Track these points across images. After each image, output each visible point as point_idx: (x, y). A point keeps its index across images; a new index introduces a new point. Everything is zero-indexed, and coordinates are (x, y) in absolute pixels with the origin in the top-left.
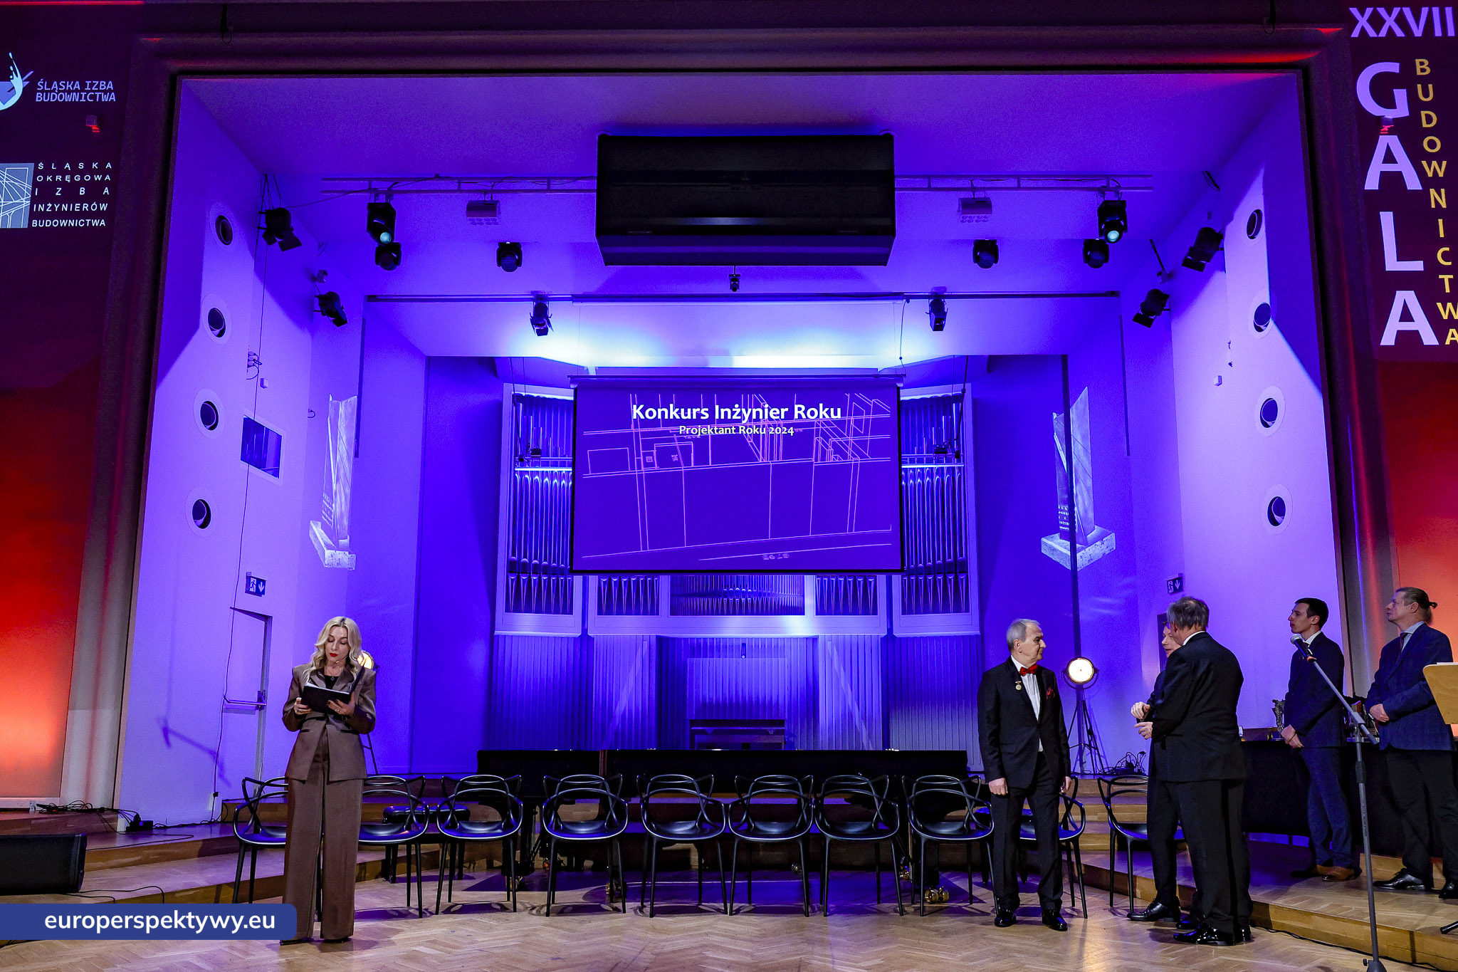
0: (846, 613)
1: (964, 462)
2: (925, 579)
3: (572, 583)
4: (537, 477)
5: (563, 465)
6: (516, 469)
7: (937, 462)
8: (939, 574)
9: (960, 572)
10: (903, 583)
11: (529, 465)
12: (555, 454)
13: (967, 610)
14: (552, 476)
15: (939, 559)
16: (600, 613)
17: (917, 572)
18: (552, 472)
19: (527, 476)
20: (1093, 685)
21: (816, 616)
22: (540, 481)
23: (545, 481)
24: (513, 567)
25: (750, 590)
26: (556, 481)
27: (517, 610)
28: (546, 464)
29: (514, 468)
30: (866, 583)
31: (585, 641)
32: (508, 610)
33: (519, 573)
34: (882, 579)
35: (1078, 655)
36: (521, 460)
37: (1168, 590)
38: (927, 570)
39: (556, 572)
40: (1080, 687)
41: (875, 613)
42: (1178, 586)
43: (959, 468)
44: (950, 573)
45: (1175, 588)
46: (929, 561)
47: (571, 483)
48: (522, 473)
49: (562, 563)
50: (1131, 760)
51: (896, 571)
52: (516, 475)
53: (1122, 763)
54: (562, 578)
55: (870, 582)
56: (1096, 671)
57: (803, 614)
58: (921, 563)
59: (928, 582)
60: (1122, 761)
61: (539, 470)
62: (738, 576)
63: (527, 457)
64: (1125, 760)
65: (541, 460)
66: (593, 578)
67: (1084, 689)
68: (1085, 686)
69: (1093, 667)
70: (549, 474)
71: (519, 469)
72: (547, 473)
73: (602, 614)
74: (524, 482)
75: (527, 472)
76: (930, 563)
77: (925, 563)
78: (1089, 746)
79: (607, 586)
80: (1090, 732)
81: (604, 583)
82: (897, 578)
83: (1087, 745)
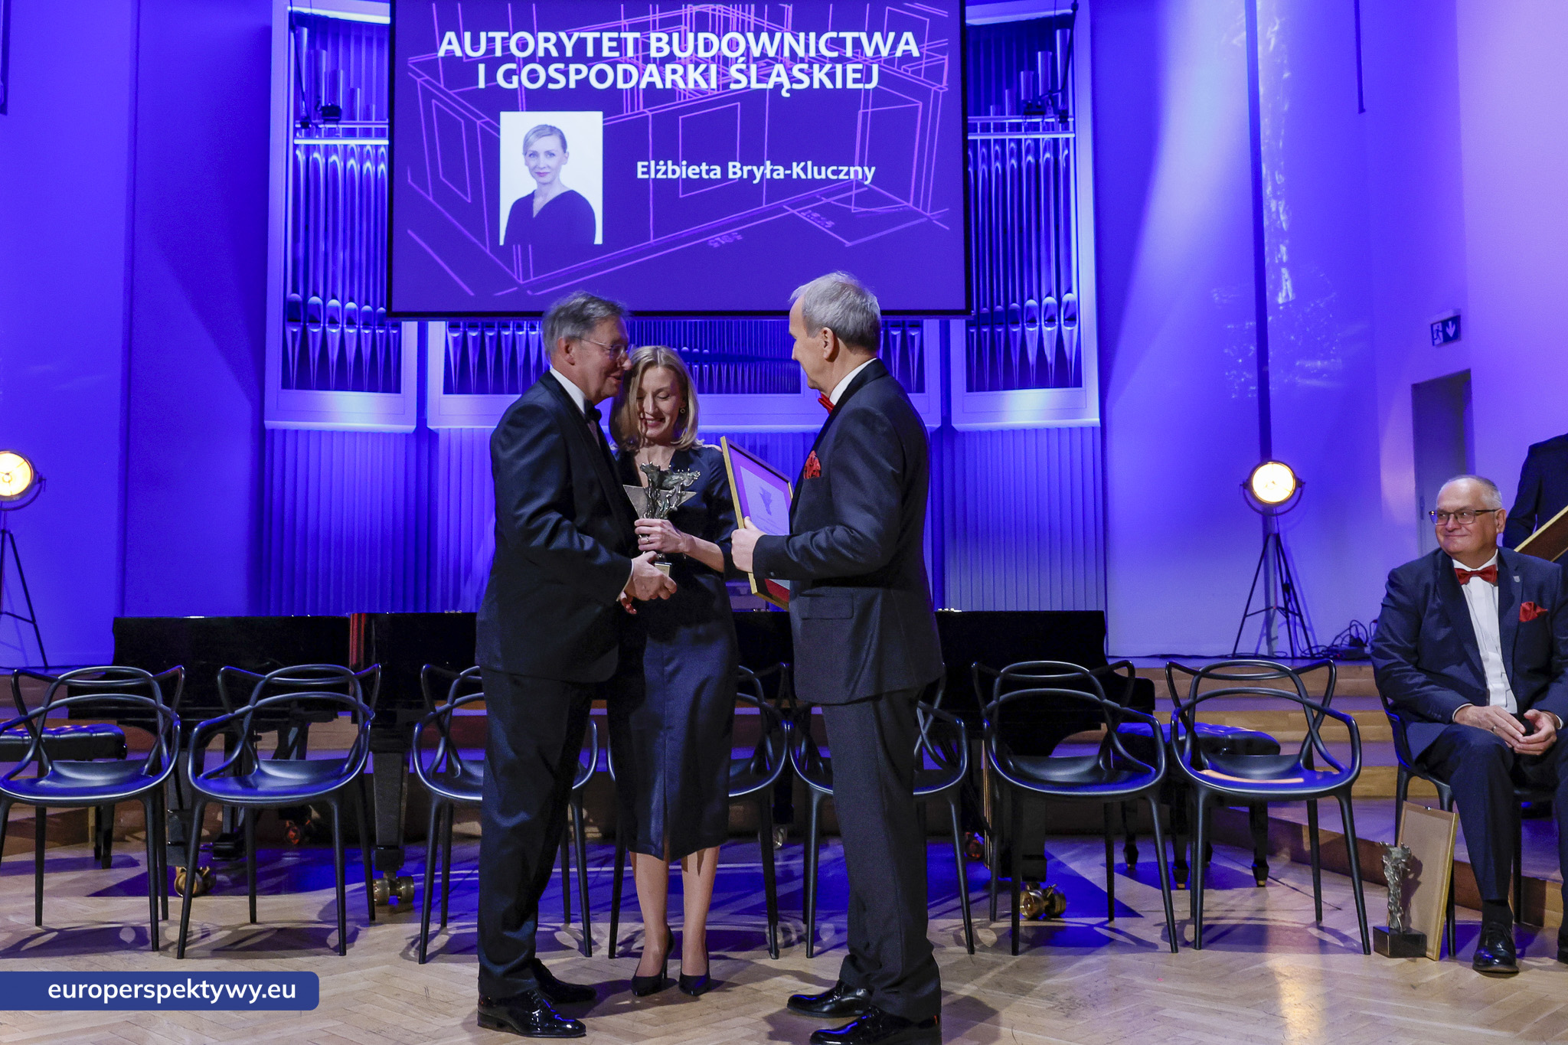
1: (1074, 129)
2: (1007, 331)
3: (398, 338)
4: (334, 158)
5: (380, 134)
6: (297, 142)
7: (1030, 128)
8: (1031, 323)
9: (1066, 319)
10: (969, 336)
11: (320, 135)
12: (367, 116)
13: (1078, 383)
14: (364, 155)
15: (1031, 297)
16: (448, 390)
17: (993, 319)
18: (362, 147)
19: (316, 155)
20: (1294, 506)
22: (340, 165)
23: (348, 165)
24: (296, 312)
25: (706, 351)
26: (368, 165)
27: (304, 384)
28: (351, 133)
29: (294, 139)
30: (907, 341)
31: (424, 437)
32: (286, 384)
33: (305, 323)
34: (932, 326)
35: (1266, 456)
36: (305, 124)
37: (1433, 339)
39: (369, 320)
40: (1268, 512)
41: (921, 389)
42: (1451, 331)
43: (1067, 140)
44: (1050, 321)
45: (1446, 335)
46: (1015, 301)
47: (386, 166)
48: (309, 149)
49: (382, 306)
50: (1358, 634)
51: (956, 313)
52: (298, 152)
53: (1343, 639)
54: (381, 331)
55: (913, 337)
56: (1300, 484)
57: (799, 392)
58: (999, 304)
59: (1011, 337)
60: (1343, 636)
61: (339, 142)
62: (685, 323)
63: (317, 121)
64: (1348, 632)
65: (341, 126)
66: (437, 330)
67: (1277, 515)
68: (1279, 510)
69: (1295, 477)
70: (357, 151)
71: (302, 142)
72: (352, 149)
73: (452, 393)
74: (312, 167)
75: (315, 147)
76: (1014, 304)
77: (1006, 305)
78: (1285, 611)
79: (460, 344)
80: (1288, 588)
81: (455, 339)
82: (957, 327)
83: (1282, 608)
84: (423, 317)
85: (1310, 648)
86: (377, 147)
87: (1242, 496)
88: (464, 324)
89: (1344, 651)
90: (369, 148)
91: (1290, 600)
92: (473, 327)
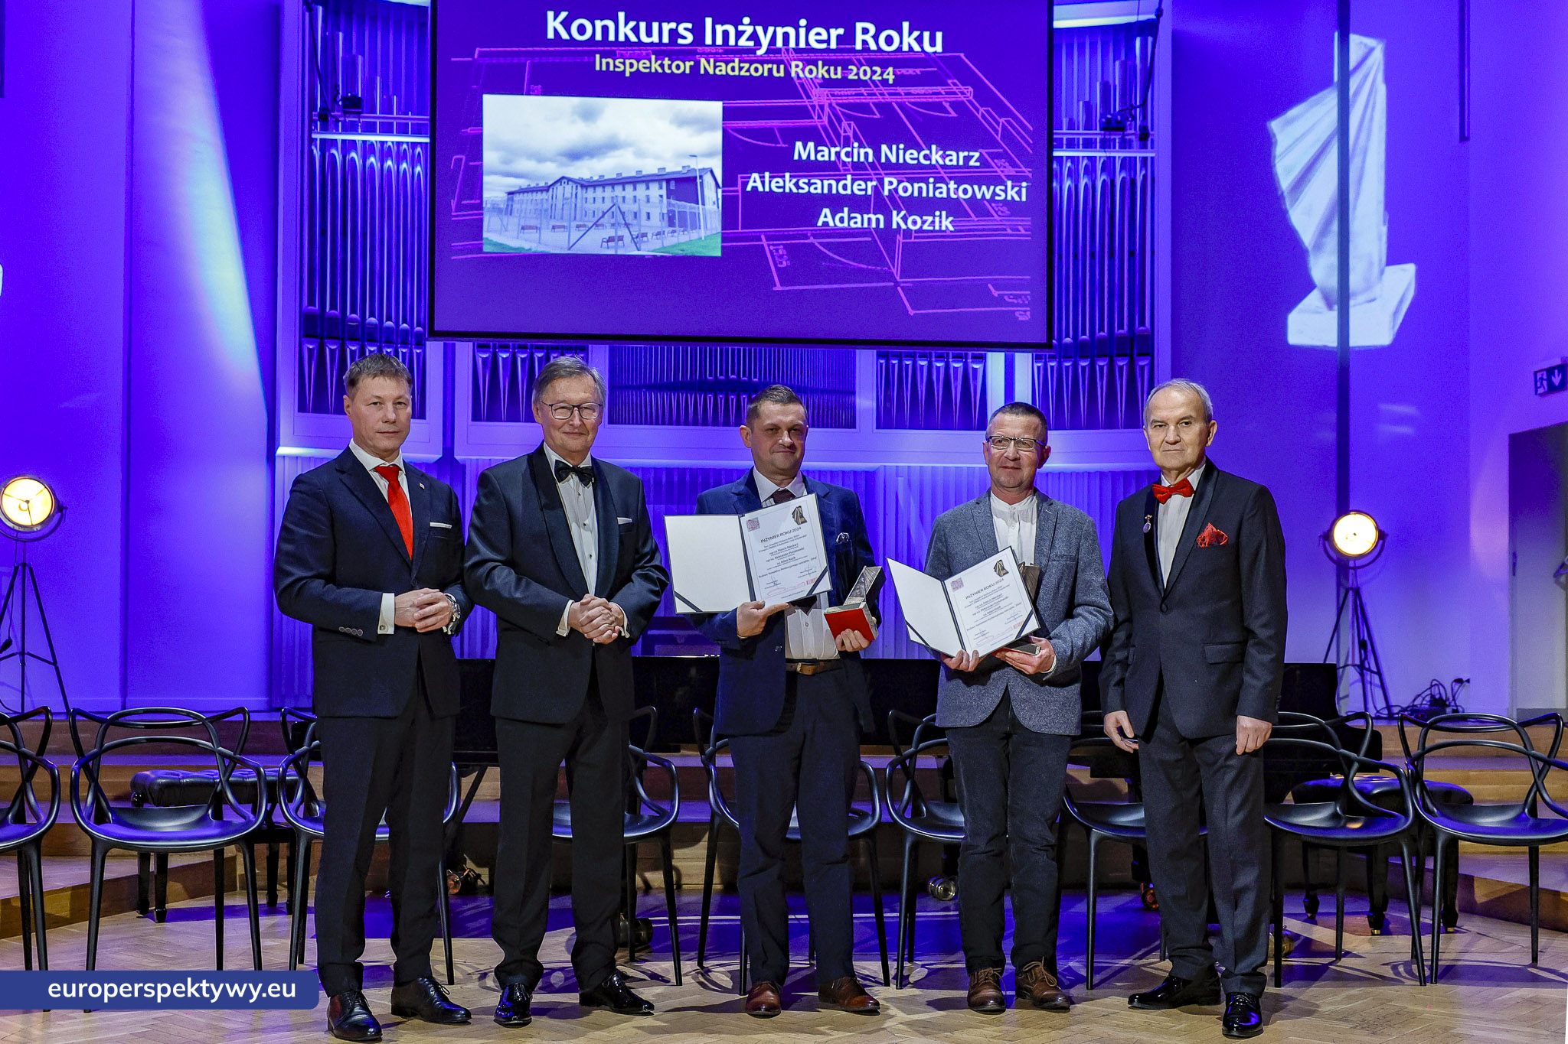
0: (930, 425)
1: (1152, 148)
2: (1075, 366)
4: (353, 154)
5: (403, 130)
6: (314, 136)
7: (1106, 145)
8: (1101, 356)
9: (1139, 355)
10: (1035, 369)
11: (338, 129)
12: (388, 111)
14: (385, 153)
15: (1101, 329)
16: (476, 417)
17: (1063, 353)
18: (382, 143)
19: (334, 151)
20: (1375, 561)
21: (875, 430)
22: (359, 162)
23: (368, 163)
24: (311, 326)
26: (389, 163)
27: (321, 408)
28: (370, 129)
29: (310, 132)
30: (969, 374)
31: (448, 465)
32: (302, 407)
33: (322, 338)
34: (996, 361)
35: (1346, 507)
36: (323, 118)
38: (1079, 350)
39: (391, 336)
40: (1349, 564)
43: (1144, 160)
44: (1122, 355)
46: (1084, 333)
47: (418, 169)
48: (326, 145)
49: (404, 321)
50: (1440, 693)
51: (1023, 347)
52: (313, 147)
53: (1424, 699)
54: (404, 350)
55: (975, 370)
56: (1382, 535)
57: (853, 426)
58: (1067, 336)
59: (1080, 370)
60: (1423, 695)
61: (359, 138)
62: (733, 350)
63: (336, 113)
64: (1428, 692)
65: (361, 120)
66: (464, 350)
67: (1355, 568)
68: (1359, 563)
69: (1377, 528)
70: (377, 148)
71: (318, 136)
72: (372, 145)
73: (480, 420)
74: (328, 162)
75: (334, 142)
76: (1084, 337)
77: (1075, 337)
78: (1362, 668)
79: (489, 365)
80: (1366, 645)
81: (483, 358)
82: (1024, 362)
83: (1358, 666)
84: (450, 336)
85: (1389, 707)
86: (399, 144)
87: (1321, 547)
88: (494, 346)
89: (1423, 711)
90: (390, 144)
91: (1366, 657)
92: (504, 348)
